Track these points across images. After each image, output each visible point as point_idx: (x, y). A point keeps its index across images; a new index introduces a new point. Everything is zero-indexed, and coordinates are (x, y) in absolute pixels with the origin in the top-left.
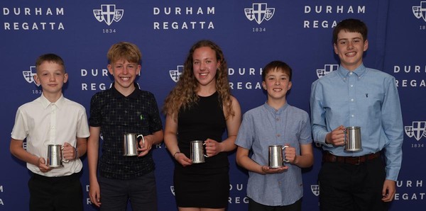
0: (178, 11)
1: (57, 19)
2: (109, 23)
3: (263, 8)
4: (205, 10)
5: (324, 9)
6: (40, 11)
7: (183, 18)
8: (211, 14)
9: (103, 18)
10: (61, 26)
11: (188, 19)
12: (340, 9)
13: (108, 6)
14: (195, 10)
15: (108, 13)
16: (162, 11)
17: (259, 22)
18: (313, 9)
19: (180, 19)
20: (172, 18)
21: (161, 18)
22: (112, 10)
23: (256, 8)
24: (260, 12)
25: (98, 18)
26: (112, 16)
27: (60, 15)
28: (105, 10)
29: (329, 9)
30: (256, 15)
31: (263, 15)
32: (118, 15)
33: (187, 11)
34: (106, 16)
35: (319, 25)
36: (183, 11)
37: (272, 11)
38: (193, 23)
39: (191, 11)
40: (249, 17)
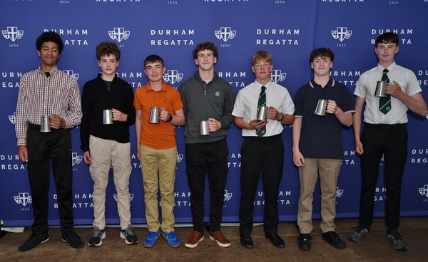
0: (168, 32)
1: (82, 37)
3: (228, 31)
4: (187, 32)
5: (271, 32)
6: (71, 32)
7: (172, 37)
8: (191, 34)
10: (85, 42)
11: (175, 38)
12: (282, 32)
13: (119, 29)
15: (119, 34)
17: (225, 40)
18: (263, 31)
20: (164, 37)
21: (156, 37)
22: (122, 31)
24: (225, 33)
26: (121, 36)
27: (85, 34)
28: (117, 31)
29: (274, 32)
30: (223, 35)
31: (228, 35)
33: (175, 32)
34: (117, 36)
35: (267, 42)
36: (172, 32)
37: (234, 33)
38: (179, 41)
39: (177, 32)
40: (218, 37)
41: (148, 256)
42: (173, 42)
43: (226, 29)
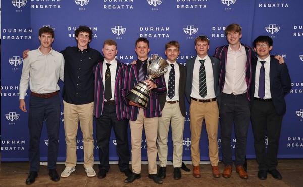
0: (152, 29)
2: (119, 35)
3: (193, 28)
4: (165, 29)
9: (116, 32)
11: (157, 33)
13: (119, 27)
14: (160, 29)
15: (119, 30)
16: (144, 29)
17: (191, 34)
19: (153, 33)
22: (120, 28)
23: (189, 28)
24: (191, 30)
25: (113, 32)
26: (120, 31)
27: (95, 30)
28: (117, 28)
30: (189, 31)
32: (123, 31)
34: (117, 31)
36: (154, 29)
38: (159, 35)
39: (158, 29)
41: (138, 184)
42: (155, 36)
43: (191, 26)
